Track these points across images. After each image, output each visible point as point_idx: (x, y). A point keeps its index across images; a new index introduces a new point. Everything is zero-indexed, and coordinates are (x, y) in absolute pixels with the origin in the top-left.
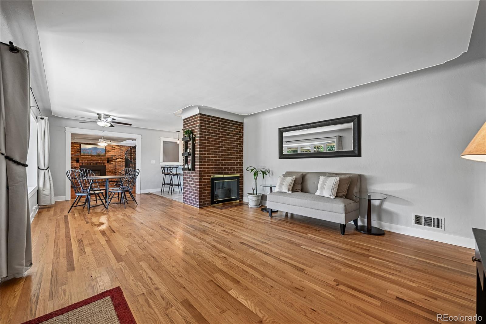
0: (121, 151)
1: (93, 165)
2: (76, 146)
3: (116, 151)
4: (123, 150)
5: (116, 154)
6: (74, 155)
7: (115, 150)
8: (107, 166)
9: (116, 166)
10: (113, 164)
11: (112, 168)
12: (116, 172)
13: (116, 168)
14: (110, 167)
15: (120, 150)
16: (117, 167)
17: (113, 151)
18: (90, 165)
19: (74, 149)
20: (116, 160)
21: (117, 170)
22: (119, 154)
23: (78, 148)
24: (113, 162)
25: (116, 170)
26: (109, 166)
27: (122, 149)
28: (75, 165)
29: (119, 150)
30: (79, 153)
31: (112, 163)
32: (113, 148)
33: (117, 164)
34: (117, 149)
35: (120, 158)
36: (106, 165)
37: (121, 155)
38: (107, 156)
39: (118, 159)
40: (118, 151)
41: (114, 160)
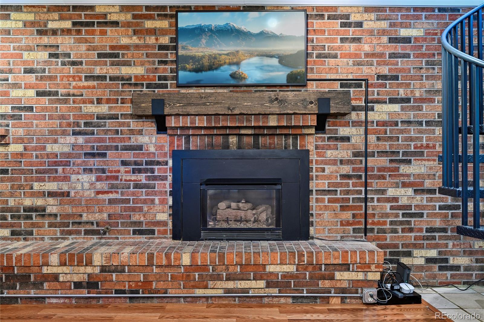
0: (399, 48)
1: (240, 146)
2: (153, 32)
3: (367, 48)
4: (407, 40)
5: (366, 71)
6: (149, 86)
7: (358, 40)
8: (313, 157)
9: (366, 155)
10: (347, 139)
11: (346, 169)
12: (366, 200)
13: (366, 169)
14: (334, 162)
15: (391, 40)
16: (372, 162)
17: (352, 47)
18: (226, 146)
19: (147, 46)
20: (367, 109)
21: (375, 184)
22: (385, 70)
23: (165, 40)
24: (347, 124)
25: (366, 185)
26: (330, 154)
27: (404, 33)
28: (152, 149)
29: (385, 39)
30: (166, 70)
31: (343, 131)
32: (351, 32)
33: (372, 138)
34: (371, 32)
35: (392, 101)
36: (311, 148)
37: (396, 78)
38: (312, 87)
39: (377, 107)
40: (378, 50)
41: (354, 116)
